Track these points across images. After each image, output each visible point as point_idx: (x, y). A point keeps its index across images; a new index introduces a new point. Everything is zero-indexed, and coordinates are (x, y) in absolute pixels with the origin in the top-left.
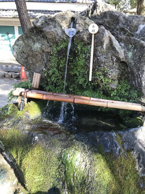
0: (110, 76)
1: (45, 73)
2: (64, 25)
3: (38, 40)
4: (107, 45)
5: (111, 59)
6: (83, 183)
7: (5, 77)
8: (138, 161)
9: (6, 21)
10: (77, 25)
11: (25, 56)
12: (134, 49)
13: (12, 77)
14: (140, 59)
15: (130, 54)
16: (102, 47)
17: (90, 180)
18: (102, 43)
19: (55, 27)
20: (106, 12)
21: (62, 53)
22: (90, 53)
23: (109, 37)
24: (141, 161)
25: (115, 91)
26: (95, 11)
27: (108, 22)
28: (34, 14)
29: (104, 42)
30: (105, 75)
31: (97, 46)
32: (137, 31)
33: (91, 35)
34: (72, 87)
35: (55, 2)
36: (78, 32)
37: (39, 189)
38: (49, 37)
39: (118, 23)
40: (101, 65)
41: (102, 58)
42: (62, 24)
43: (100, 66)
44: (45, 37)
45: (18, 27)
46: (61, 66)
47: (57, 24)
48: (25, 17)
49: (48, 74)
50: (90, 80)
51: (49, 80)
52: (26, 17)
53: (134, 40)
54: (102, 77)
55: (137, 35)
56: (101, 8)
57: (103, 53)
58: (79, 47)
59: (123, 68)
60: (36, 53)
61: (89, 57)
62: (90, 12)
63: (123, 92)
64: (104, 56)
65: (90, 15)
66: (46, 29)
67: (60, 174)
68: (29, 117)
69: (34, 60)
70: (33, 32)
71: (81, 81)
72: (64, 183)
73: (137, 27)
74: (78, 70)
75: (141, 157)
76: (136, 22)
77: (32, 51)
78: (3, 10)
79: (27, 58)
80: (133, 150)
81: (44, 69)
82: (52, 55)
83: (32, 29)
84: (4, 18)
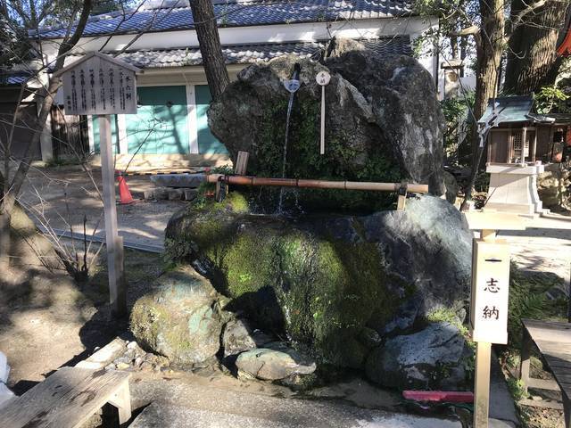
0: (352, 146)
1: (255, 150)
2: (283, 76)
3: (245, 101)
4: (345, 100)
5: (352, 120)
6: (305, 276)
7: (167, 199)
8: (386, 255)
9: (166, 76)
10: (301, 75)
11: (225, 125)
12: (386, 104)
13: (183, 198)
14: (394, 116)
15: (381, 112)
16: (338, 103)
17: (313, 270)
18: (337, 98)
19: (269, 79)
20: (348, 53)
21: (279, 116)
22: (320, 114)
23: (347, 88)
24: (390, 254)
25: (365, 170)
26: (333, 52)
27: (351, 67)
28: (233, 55)
29: (339, 95)
30: (344, 144)
31: (330, 103)
32: (392, 76)
33: (320, 87)
34: (298, 170)
35: (284, 23)
36: (303, 84)
37: (246, 290)
38: (261, 93)
39: (366, 67)
40: (337, 129)
41: (338, 120)
42: (279, 75)
43: (334, 131)
44: (255, 95)
45: (196, 86)
46: (280, 136)
47: (272, 76)
48: (217, 63)
49: (260, 151)
50: (322, 152)
51: (261, 161)
52: (218, 65)
53: (384, 90)
54: (339, 147)
55: (391, 83)
56: (341, 47)
57: (339, 112)
58: (305, 107)
59: (375, 134)
60: (242, 119)
61: (320, 119)
62: (326, 54)
63: (378, 171)
64: (341, 116)
65: (325, 58)
66: (257, 83)
67: (274, 269)
68: (231, 209)
69: (238, 131)
70: (238, 89)
71: (312, 160)
72: (279, 280)
73: (391, 72)
74: (307, 142)
75: (391, 250)
76: (389, 65)
77: (236, 117)
78: (161, 50)
79: (227, 129)
80: (378, 240)
81: (254, 144)
82: (265, 121)
83: (236, 84)
84: (163, 68)
